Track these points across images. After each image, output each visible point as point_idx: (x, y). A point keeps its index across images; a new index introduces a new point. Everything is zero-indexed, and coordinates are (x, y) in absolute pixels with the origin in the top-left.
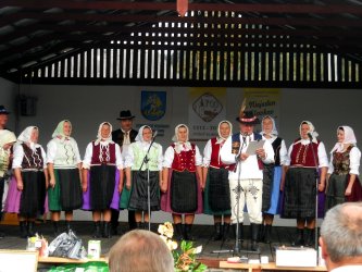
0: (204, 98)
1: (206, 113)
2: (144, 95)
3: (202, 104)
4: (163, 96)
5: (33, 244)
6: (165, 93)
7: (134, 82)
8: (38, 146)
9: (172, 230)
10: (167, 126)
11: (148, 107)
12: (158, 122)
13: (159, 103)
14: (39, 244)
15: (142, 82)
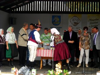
0: (74, 18)
1: (75, 23)
2: (53, 17)
3: (73, 20)
4: (59, 17)
5: (13, 71)
6: (60, 16)
7: (50, 12)
8: (4, 35)
9: (60, 66)
10: (61, 28)
11: (54, 21)
12: (58, 26)
13: (58, 20)
14: (15, 70)
15: (52, 12)
